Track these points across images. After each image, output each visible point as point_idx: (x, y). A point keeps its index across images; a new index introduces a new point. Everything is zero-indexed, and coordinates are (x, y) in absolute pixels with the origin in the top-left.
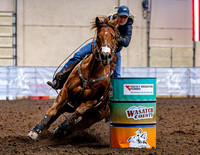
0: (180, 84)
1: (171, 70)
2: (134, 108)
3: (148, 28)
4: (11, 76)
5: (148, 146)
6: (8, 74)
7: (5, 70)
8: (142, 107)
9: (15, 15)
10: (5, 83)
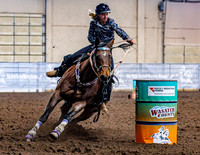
0: (192, 79)
1: (184, 67)
2: (157, 108)
3: (164, 28)
4: (41, 70)
5: (170, 142)
6: (38, 69)
7: (36, 66)
8: (164, 107)
9: (45, 16)
10: (36, 77)
